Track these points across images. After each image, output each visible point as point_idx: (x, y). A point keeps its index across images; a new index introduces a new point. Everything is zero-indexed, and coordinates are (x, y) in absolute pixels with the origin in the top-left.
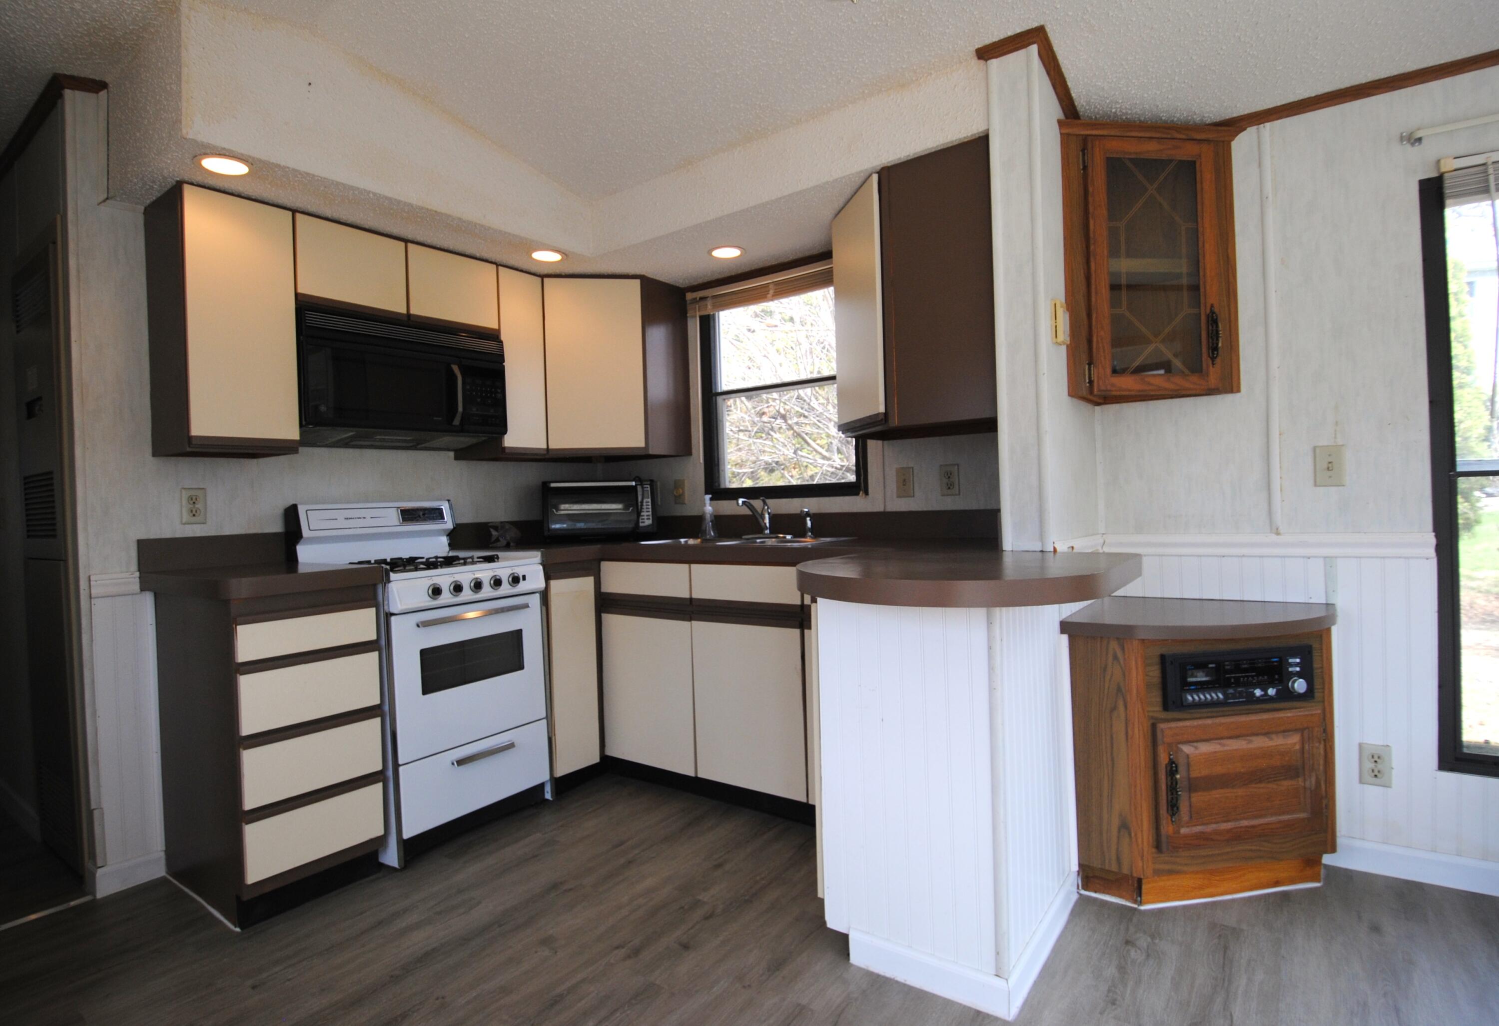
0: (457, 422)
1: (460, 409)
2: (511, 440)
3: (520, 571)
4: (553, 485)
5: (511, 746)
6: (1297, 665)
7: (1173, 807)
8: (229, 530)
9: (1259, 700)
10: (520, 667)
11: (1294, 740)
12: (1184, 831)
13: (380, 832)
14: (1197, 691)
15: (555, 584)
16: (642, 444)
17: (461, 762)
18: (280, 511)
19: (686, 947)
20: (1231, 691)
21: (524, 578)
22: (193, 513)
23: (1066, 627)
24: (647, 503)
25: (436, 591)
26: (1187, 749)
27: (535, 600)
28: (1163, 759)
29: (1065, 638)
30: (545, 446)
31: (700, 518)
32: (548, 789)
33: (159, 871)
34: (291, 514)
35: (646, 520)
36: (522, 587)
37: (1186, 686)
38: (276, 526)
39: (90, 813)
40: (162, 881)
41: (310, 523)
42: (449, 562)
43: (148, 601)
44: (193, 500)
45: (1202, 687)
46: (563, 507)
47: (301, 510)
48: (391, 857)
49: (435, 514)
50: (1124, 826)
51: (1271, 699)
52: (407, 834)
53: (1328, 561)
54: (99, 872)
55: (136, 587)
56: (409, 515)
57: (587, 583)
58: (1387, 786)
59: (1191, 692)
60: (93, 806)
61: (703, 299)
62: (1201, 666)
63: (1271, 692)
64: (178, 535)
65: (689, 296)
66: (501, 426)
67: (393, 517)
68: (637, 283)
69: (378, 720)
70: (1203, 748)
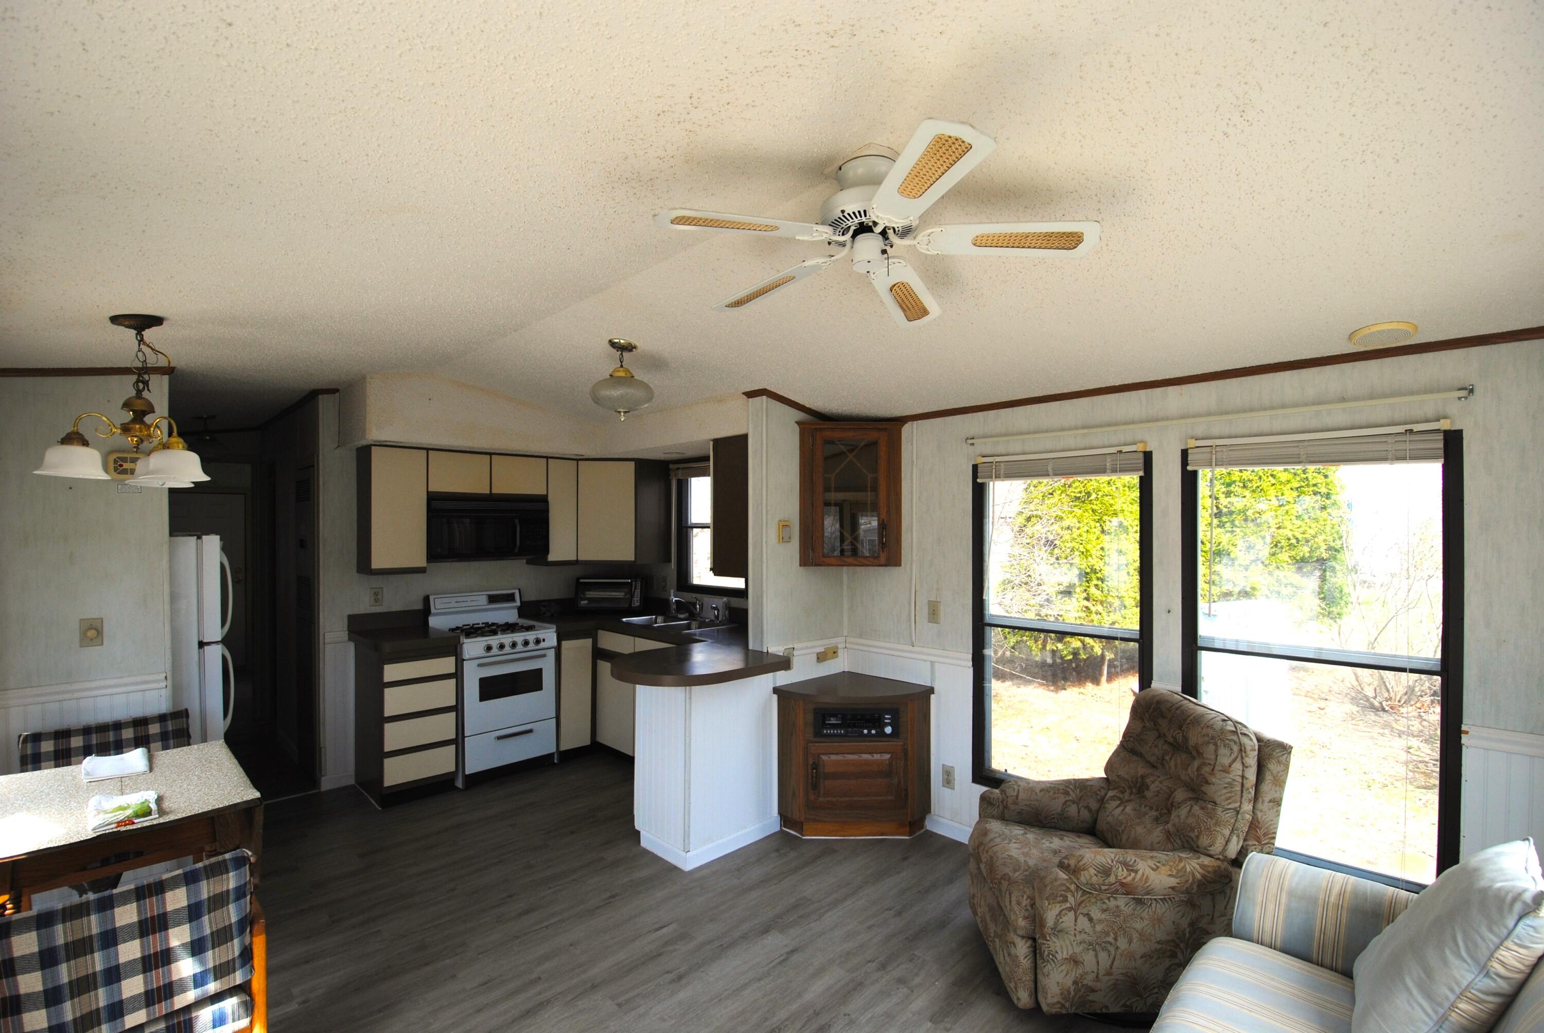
0: (516, 550)
1: (518, 543)
2: (551, 557)
3: (541, 637)
4: (582, 581)
5: (530, 731)
6: (889, 719)
7: (815, 786)
8: (396, 607)
9: (866, 736)
10: (541, 689)
11: (887, 756)
12: (821, 799)
13: (453, 769)
14: (830, 729)
15: (565, 644)
16: (633, 559)
17: (499, 738)
18: (421, 598)
19: (572, 833)
20: (850, 729)
21: (544, 640)
22: (376, 601)
23: (776, 690)
24: (638, 593)
25: (489, 648)
26: (824, 757)
27: (551, 653)
28: (811, 762)
29: (775, 697)
30: (575, 559)
31: (667, 602)
32: (556, 756)
33: (352, 781)
34: (426, 600)
35: (636, 602)
36: (542, 645)
37: (824, 725)
38: (419, 606)
39: (320, 748)
40: (352, 786)
41: (437, 604)
42: (509, 628)
43: (351, 647)
44: (376, 594)
45: (834, 726)
46: (587, 593)
47: (432, 598)
48: (459, 783)
49: (510, 598)
50: (794, 794)
51: (873, 735)
52: (467, 772)
53: (932, 663)
54: (323, 778)
55: (347, 639)
56: (493, 599)
57: (589, 642)
58: (953, 788)
59: (827, 729)
60: (322, 746)
61: (680, 469)
62: (835, 715)
63: (873, 732)
64: (368, 612)
65: (671, 466)
66: (546, 549)
67: (483, 600)
68: (633, 463)
69: (454, 713)
70: (833, 757)
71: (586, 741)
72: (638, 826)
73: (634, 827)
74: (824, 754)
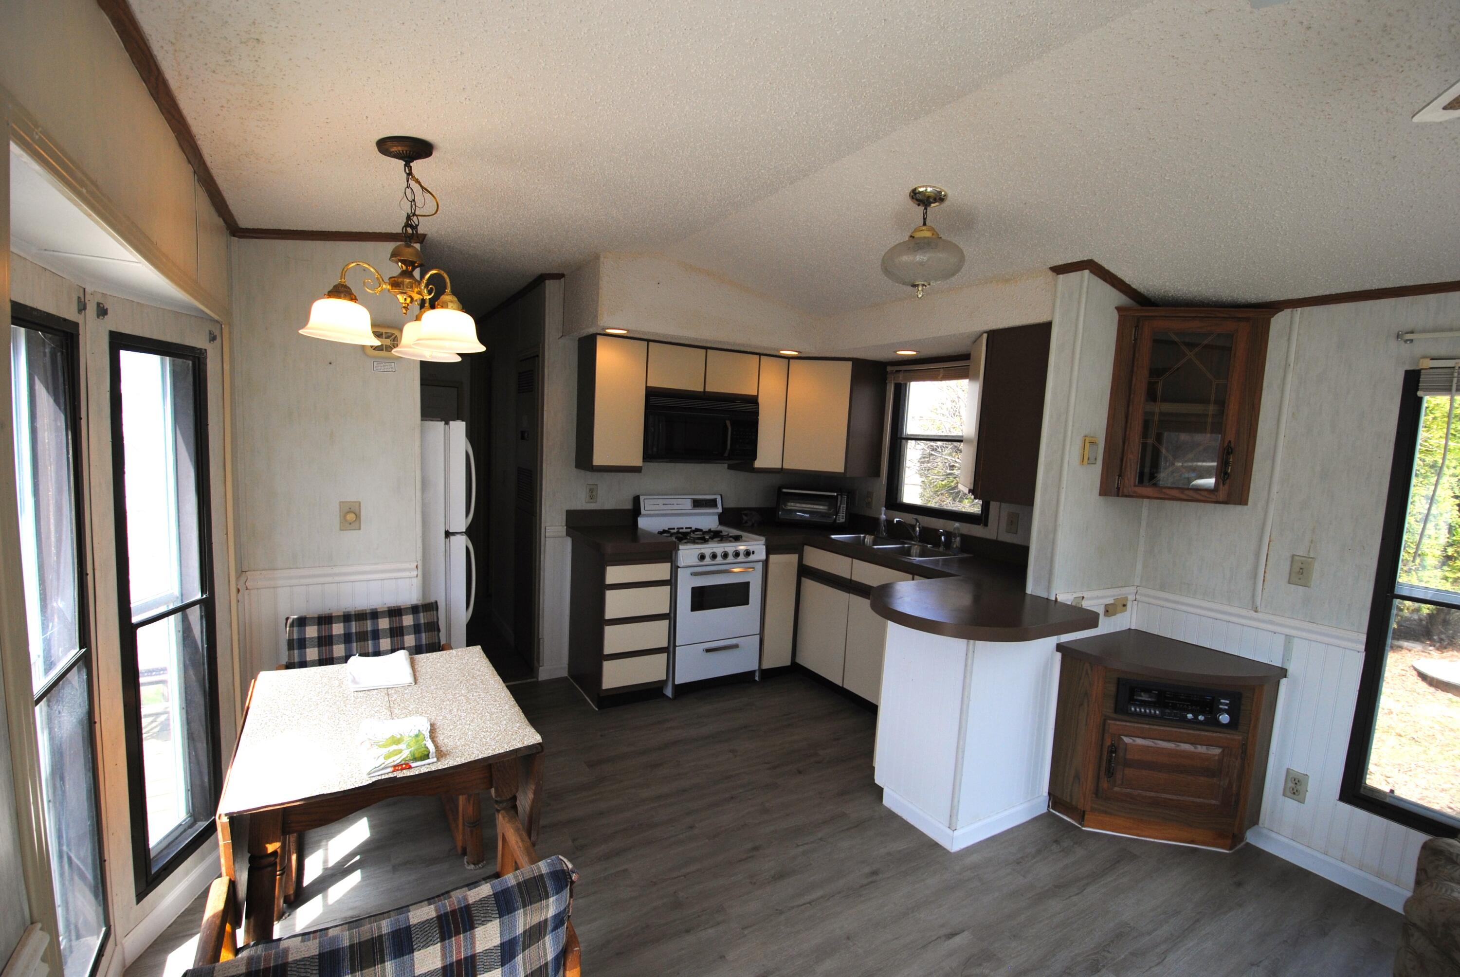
0: (726, 454)
1: (729, 447)
2: (758, 464)
3: (751, 548)
4: (784, 490)
5: (736, 646)
6: (1226, 704)
7: (1110, 773)
8: (608, 506)
9: (1189, 721)
10: (747, 603)
11: (1217, 751)
12: (1116, 789)
13: (664, 678)
14: (1140, 706)
15: (773, 558)
16: (842, 470)
17: (708, 651)
18: (631, 498)
19: (800, 772)
20: (1168, 711)
21: (753, 553)
22: (591, 497)
23: (1060, 647)
24: (843, 507)
25: (702, 557)
26: (1126, 740)
27: (759, 566)
28: (1108, 743)
29: (1058, 656)
30: (780, 467)
31: (877, 520)
32: (757, 674)
33: (564, 673)
34: (636, 500)
35: (841, 518)
36: (752, 558)
37: (1132, 700)
38: (629, 506)
39: (539, 640)
40: (565, 678)
41: (646, 505)
42: (716, 535)
43: (569, 542)
44: (591, 491)
45: (1144, 704)
46: (789, 504)
47: (642, 498)
48: (669, 692)
49: (712, 503)
50: (1077, 776)
51: (1200, 722)
52: (677, 682)
53: (1289, 638)
54: (541, 668)
55: (565, 533)
56: (697, 504)
57: (794, 558)
58: (1303, 802)
59: (1135, 705)
60: (540, 637)
61: (898, 371)
62: (1147, 691)
63: (1201, 718)
64: (584, 508)
65: (889, 369)
66: (754, 455)
67: (688, 504)
68: (850, 363)
69: (667, 621)
70: (1139, 741)
71: (786, 662)
72: (879, 780)
73: (874, 780)
74: (1125, 736)
